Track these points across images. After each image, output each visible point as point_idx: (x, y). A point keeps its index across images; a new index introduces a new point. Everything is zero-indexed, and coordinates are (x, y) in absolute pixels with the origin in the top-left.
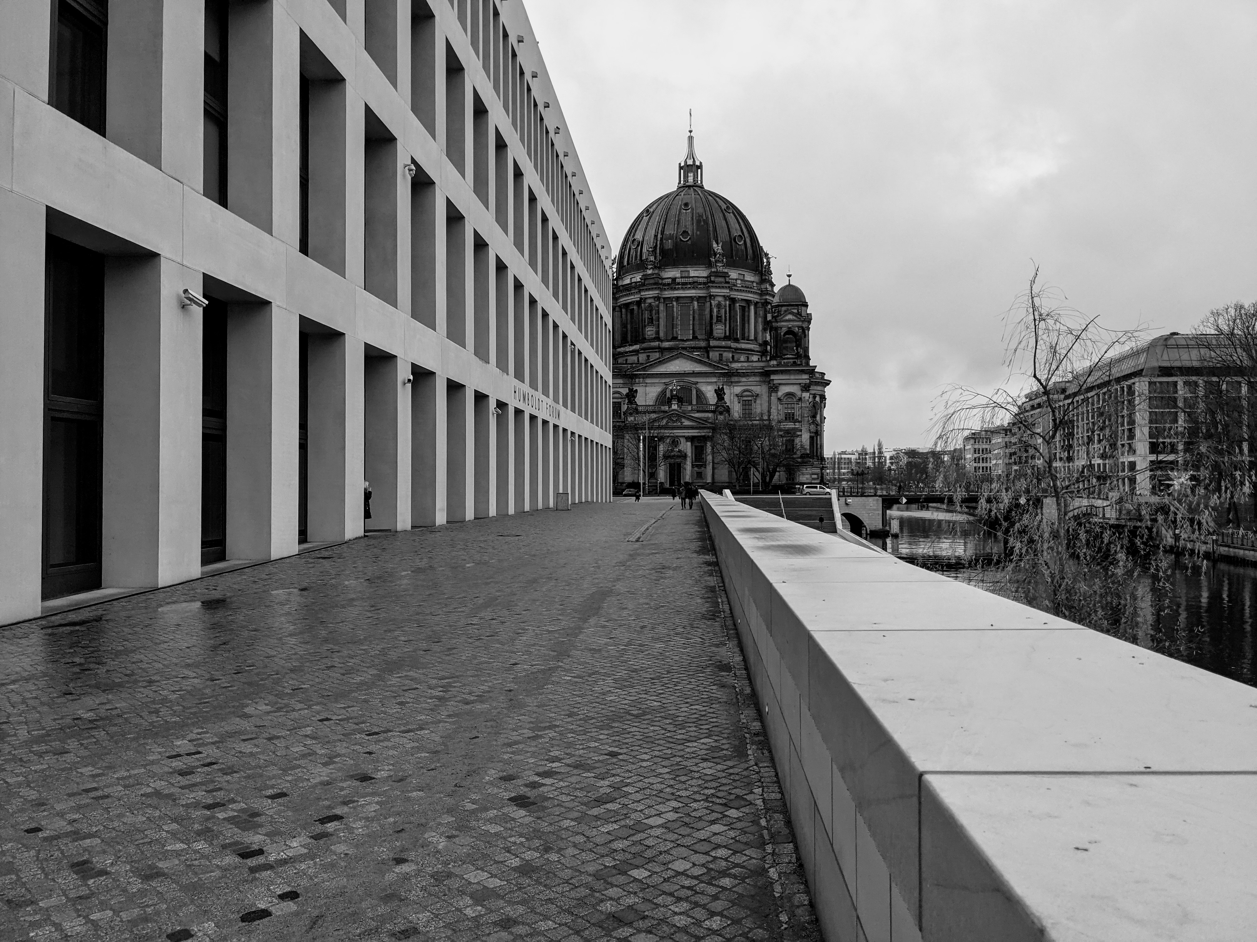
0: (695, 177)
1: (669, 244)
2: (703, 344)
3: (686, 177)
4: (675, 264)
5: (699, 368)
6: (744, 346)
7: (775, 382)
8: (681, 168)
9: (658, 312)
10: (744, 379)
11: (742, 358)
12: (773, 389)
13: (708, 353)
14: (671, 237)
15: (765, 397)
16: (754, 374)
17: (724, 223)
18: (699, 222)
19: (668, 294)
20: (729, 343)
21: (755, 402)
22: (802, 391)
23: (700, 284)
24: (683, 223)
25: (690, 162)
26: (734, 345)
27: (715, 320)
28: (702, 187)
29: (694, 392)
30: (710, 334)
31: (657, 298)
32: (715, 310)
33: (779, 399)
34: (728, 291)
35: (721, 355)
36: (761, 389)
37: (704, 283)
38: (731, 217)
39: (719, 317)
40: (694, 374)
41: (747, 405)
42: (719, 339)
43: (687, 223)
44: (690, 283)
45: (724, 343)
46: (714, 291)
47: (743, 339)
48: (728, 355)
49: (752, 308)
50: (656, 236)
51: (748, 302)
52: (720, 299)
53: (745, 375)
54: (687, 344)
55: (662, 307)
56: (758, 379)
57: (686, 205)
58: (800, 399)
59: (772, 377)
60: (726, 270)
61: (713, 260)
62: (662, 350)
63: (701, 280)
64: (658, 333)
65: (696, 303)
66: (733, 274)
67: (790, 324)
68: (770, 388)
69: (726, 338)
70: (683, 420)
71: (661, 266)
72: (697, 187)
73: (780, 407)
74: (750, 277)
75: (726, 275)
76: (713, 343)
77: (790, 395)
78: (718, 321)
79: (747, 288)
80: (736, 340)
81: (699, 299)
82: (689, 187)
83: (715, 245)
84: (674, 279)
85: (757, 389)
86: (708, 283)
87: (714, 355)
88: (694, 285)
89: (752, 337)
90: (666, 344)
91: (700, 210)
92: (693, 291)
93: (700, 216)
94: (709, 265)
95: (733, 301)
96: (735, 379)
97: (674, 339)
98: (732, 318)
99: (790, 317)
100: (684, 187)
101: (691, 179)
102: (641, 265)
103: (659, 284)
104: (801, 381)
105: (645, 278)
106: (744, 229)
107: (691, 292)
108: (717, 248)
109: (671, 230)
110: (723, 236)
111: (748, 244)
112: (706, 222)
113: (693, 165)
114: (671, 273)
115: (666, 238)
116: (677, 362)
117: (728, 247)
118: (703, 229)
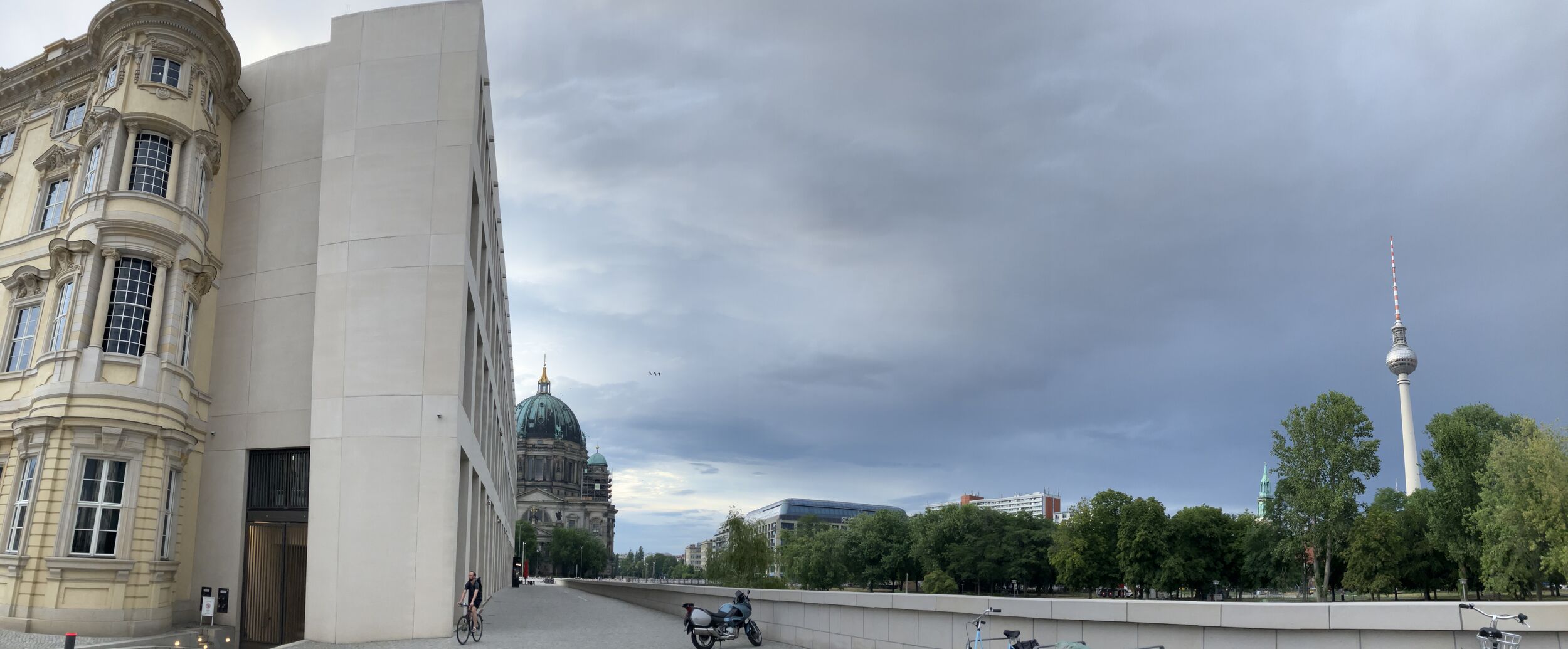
0: (547, 388)
1: (531, 425)
2: (549, 484)
3: (541, 388)
4: (535, 437)
5: (547, 499)
6: (571, 486)
7: (588, 510)
8: (539, 384)
9: (523, 463)
10: (570, 507)
11: (570, 493)
12: (587, 514)
13: (551, 489)
14: (532, 421)
15: (582, 519)
16: (577, 504)
17: (562, 415)
18: (548, 414)
19: (530, 453)
20: (563, 484)
21: (577, 522)
22: (604, 516)
23: (549, 448)
24: (540, 414)
25: (544, 381)
26: (566, 486)
27: (556, 470)
28: (550, 395)
29: (543, 514)
30: (553, 479)
31: (523, 455)
32: (556, 465)
33: (590, 521)
34: (563, 453)
35: (558, 491)
36: (581, 514)
37: (551, 448)
38: (565, 413)
39: (558, 468)
40: (544, 502)
41: (572, 523)
42: (558, 481)
43: (542, 413)
44: (543, 448)
45: (561, 484)
46: (557, 453)
47: (570, 482)
48: (563, 492)
49: (576, 464)
50: (524, 420)
51: (574, 461)
52: (560, 458)
53: (572, 504)
54: (541, 484)
55: (525, 460)
56: (579, 507)
57: (542, 404)
58: (602, 521)
59: (587, 507)
60: (563, 441)
61: (555, 435)
62: (526, 486)
63: (549, 446)
64: (524, 476)
65: (545, 459)
66: (567, 444)
67: (598, 476)
68: (585, 513)
69: (562, 481)
70: (538, 531)
71: (526, 437)
72: (547, 394)
73: (591, 525)
74: (576, 446)
75: (563, 444)
76: (555, 484)
77: (596, 518)
78: (558, 470)
79: (574, 452)
80: (566, 483)
81: (547, 457)
82: (543, 394)
83: (556, 427)
84: (534, 445)
85: (578, 513)
86: (554, 448)
87: (555, 490)
88: (546, 448)
89: (575, 482)
90: (528, 483)
91: (550, 408)
92: (544, 452)
93: (549, 412)
94: (554, 437)
95: (566, 459)
96: (566, 507)
97: (533, 480)
98: (565, 470)
99: (597, 472)
100: (540, 394)
101: (544, 388)
103: (525, 447)
104: (603, 510)
106: (574, 422)
107: (543, 453)
108: (559, 429)
109: (532, 417)
110: (562, 422)
111: (575, 427)
112: (552, 414)
113: (544, 383)
114: (533, 441)
115: (530, 421)
116: (535, 495)
117: (563, 429)
118: (551, 419)
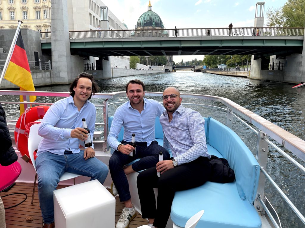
0: (151, 9)
1: (145, 22)
3: (149, 9)
4: (146, 26)
17: (155, 18)
24: (148, 18)
28: (152, 11)
50: (143, 21)
57: (148, 15)
66: (156, 28)
71: (144, 26)
74: (160, 28)
83: (153, 23)
86: (152, 30)
93: (151, 17)
94: (152, 26)
100: (148, 11)
102: (140, 26)
103: (143, 30)
105: (141, 28)
106: (159, 19)
108: (154, 23)
109: (145, 20)
110: (155, 21)
111: (160, 22)
112: (152, 18)
113: (150, 7)
114: (146, 28)
117: (156, 23)
118: (151, 20)
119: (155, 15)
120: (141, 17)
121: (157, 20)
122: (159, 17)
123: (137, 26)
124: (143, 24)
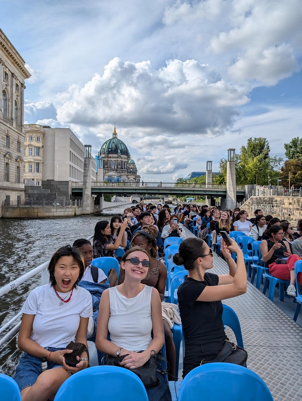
0: (116, 136)
1: (110, 150)
2: (116, 169)
4: (111, 154)
5: (115, 174)
6: (124, 170)
9: (107, 163)
11: (124, 172)
12: (129, 178)
14: (110, 148)
17: (121, 146)
18: (116, 146)
20: (121, 169)
22: (134, 179)
24: (113, 146)
28: (117, 138)
29: (114, 179)
30: (117, 167)
31: (108, 160)
32: (118, 163)
33: (129, 180)
34: (121, 159)
43: (114, 146)
46: (118, 159)
47: (124, 168)
48: (121, 171)
50: (107, 148)
51: (125, 161)
52: (120, 161)
53: (123, 176)
54: (113, 169)
55: (108, 162)
56: (126, 176)
57: (113, 142)
58: (133, 181)
59: (129, 176)
61: (118, 153)
64: (107, 167)
66: (122, 156)
67: (132, 167)
71: (108, 154)
74: (126, 156)
76: (118, 169)
77: (131, 180)
78: (119, 165)
79: (125, 158)
81: (115, 161)
84: (111, 157)
85: (126, 178)
87: (118, 171)
88: (115, 158)
89: (126, 168)
90: (109, 169)
91: (116, 144)
95: (122, 161)
96: (121, 176)
97: (111, 168)
98: (122, 164)
99: (131, 165)
100: (113, 138)
102: (104, 153)
103: (108, 157)
104: (133, 177)
105: (105, 156)
106: (125, 147)
107: (114, 159)
108: (119, 151)
109: (110, 147)
110: (120, 149)
111: (125, 150)
112: (117, 146)
113: (115, 134)
114: (110, 155)
115: (109, 148)
116: (111, 173)
117: (121, 151)
118: (117, 147)
119: (121, 142)
120: (105, 144)
121: (123, 148)
122: (125, 145)
123: (101, 153)
124: (107, 151)
